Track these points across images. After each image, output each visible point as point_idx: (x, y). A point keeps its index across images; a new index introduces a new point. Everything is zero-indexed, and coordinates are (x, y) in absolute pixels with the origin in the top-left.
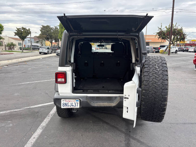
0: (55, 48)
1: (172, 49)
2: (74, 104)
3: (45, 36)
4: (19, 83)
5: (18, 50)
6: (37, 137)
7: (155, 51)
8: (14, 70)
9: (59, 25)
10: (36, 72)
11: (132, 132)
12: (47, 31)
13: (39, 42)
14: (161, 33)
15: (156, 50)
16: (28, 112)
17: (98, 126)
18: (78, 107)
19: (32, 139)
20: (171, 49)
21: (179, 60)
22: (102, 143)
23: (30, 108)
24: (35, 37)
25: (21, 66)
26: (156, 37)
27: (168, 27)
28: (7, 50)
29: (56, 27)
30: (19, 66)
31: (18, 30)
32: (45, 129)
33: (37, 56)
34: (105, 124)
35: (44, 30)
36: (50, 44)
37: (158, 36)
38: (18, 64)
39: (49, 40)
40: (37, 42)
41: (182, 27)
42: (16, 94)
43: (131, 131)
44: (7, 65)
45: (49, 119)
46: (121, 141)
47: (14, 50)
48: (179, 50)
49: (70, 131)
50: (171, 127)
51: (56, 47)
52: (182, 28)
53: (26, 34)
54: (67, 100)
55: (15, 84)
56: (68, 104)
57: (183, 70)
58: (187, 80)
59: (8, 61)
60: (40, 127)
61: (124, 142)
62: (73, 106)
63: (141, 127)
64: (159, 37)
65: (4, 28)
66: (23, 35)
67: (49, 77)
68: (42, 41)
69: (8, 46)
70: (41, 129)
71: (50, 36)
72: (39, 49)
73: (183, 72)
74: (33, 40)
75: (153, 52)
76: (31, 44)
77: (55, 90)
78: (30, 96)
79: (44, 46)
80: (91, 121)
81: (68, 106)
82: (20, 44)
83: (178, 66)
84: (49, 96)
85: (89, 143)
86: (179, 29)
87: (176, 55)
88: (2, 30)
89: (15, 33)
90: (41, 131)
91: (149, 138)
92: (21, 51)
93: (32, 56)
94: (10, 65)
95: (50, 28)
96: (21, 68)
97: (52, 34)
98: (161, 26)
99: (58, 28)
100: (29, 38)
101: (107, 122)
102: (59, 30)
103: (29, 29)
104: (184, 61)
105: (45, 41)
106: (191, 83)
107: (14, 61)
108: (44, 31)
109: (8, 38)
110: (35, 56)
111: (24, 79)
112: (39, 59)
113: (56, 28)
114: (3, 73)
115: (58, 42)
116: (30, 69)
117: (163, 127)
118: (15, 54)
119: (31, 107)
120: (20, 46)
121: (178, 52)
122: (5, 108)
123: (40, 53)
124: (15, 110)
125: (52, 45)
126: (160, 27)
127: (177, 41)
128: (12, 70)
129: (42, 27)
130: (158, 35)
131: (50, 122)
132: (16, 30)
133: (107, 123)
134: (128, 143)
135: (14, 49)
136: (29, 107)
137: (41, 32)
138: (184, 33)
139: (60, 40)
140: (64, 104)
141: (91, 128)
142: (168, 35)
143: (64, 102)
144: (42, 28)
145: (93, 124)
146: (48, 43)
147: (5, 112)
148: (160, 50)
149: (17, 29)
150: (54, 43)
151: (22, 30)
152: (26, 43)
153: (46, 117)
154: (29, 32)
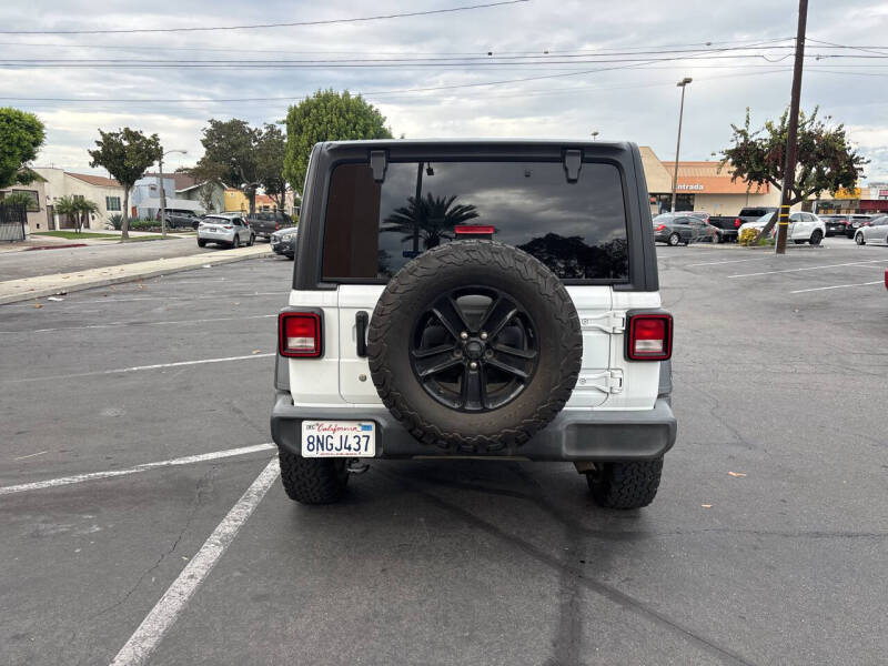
0: (268, 219)
1: (798, 224)
2: (353, 442)
3: (224, 166)
4: (119, 368)
5: (107, 229)
6: (204, 572)
7: (718, 233)
8: (92, 316)
9: (285, 118)
10: (185, 323)
11: (591, 562)
12: (234, 147)
13: (198, 194)
14: (747, 151)
15: (722, 231)
16: (160, 482)
17: (450, 536)
18: (371, 452)
19: (184, 581)
20: (790, 225)
21: (826, 275)
22: (466, 600)
23: (169, 466)
24: (179, 170)
25: (124, 298)
26: (724, 171)
27: (777, 125)
28: (58, 229)
29: (271, 127)
30: (113, 296)
31: (108, 141)
32: (235, 546)
33: (186, 255)
34: (480, 530)
35: (220, 139)
36: (247, 202)
37: (733, 164)
38: (108, 290)
39: (243, 186)
40: (189, 195)
41: (842, 126)
42: (109, 412)
43: (587, 559)
44: (62, 294)
45: (249, 510)
46: (543, 597)
47: (86, 231)
48: (833, 229)
49: (334, 553)
50: (756, 548)
51: (272, 216)
52: (843, 129)
53: (143, 157)
54: (326, 424)
55: (100, 372)
56: (330, 440)
57: (840, 318)
58: (854, 359)
59: (63, 275)
60: (214, 538)
61: (556, 600)
62: (349, 448)
63: (630, 545)
64: (735, 169)
65: (44, 131)
66: (127, 163)
67: (244, 342)
68: (210, 190)
69: (61, 213)
70: (217, 544)
71: (244, 165)
72: (196, 225)
73: (839, 328)
74: (169, 185)
75: (709, 240)
76: (164, 203)
77: (276, 386)
78: (164, 421)
79: (218, 210)
80: (422, 520)
81: (329, 447)
82: (112, 203)
83: (817, 300)
84: (245, 420)
85: (413, 598)
86: (828, 136)
87: (814, 253)
88: (36, 143)
89: (95, 154)
90: (219, 551)
91: (659, 584)
92: (120, 233)
93: (165, 257)
94: (77, 295)
95: (244, 133)
96: (122, 305)
97: (254, 156)
98: (748, 122)
99: (280, 131)
100: (154, 175)
101: (488, 525)
102: (285, 141)
103: (154, 136)
104: (846, 277)
105: (223, 188)
106: (869, 374)
107: (92, 276)
108: (219, 147)
109: (61, 175)
110: (180, 255)
111: (137, 352)
112: (199, 268)
113: (272, 130)
114: (46, 326)
115: (280, 195)
116: (161, 309)
117: (724, 547)
118: (94, 248)
119: (174, 462)
120: (114, 213)
121: (825, 241)
122: (65, 463)
123: (202, 242)
124: (107, 473)
125: (252, 209)
126: (741, 127)
127: (817, 191)
128: (85, 315)
129: (209, 126)
130: (730, 160)
131: (251, 519)
132: (99, 143)
133: (489, 528)
134: (572, 601)
135: (88, 226)
136: (164, 463)
137: (205, 149)
138: (850, 153)
139: (288, 185)
140: (311, 440)
141: (420, 544)
142: (776, 163)
143: (315, 433)
144: (210, 133)
145: (430, 531)
146: (236, 200)
147: (67, 479)
148: (740, 231)
149: (100, 139)
150: (261, 198)
151: (126, 143)
152: (139, 199)
153: (235, 502)
154: (157, 149)
